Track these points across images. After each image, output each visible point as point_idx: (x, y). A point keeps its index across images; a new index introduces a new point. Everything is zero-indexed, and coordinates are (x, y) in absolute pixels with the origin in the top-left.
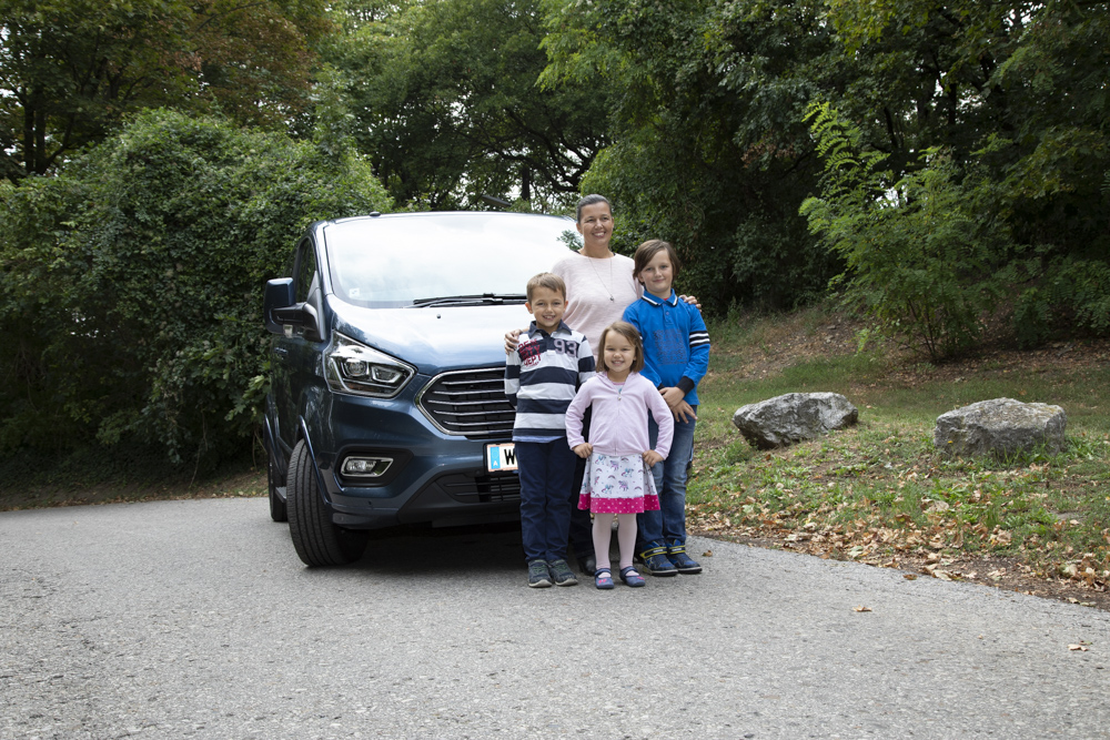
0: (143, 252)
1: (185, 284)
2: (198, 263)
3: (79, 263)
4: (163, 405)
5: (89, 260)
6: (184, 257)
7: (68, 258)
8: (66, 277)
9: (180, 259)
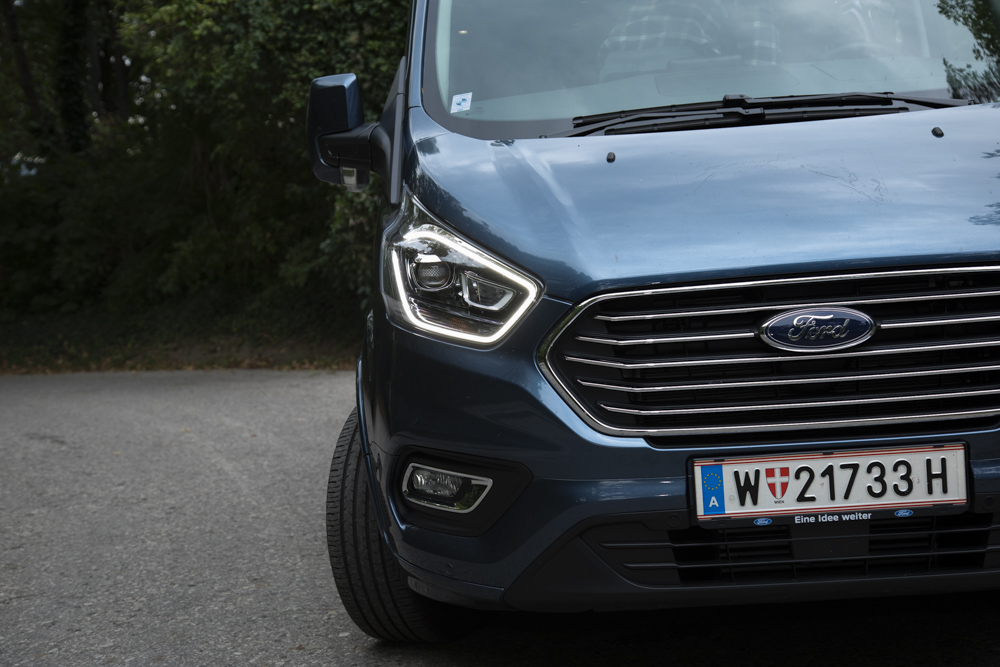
0: (315, 7)
1: (376, 54)
2: (393, 20)
3: (232, 26)
4: (350, 236)
5: (244, 20)
6: (372, 12)
7: (217, 19)
8: (216, 49)
9: (366, 15)
